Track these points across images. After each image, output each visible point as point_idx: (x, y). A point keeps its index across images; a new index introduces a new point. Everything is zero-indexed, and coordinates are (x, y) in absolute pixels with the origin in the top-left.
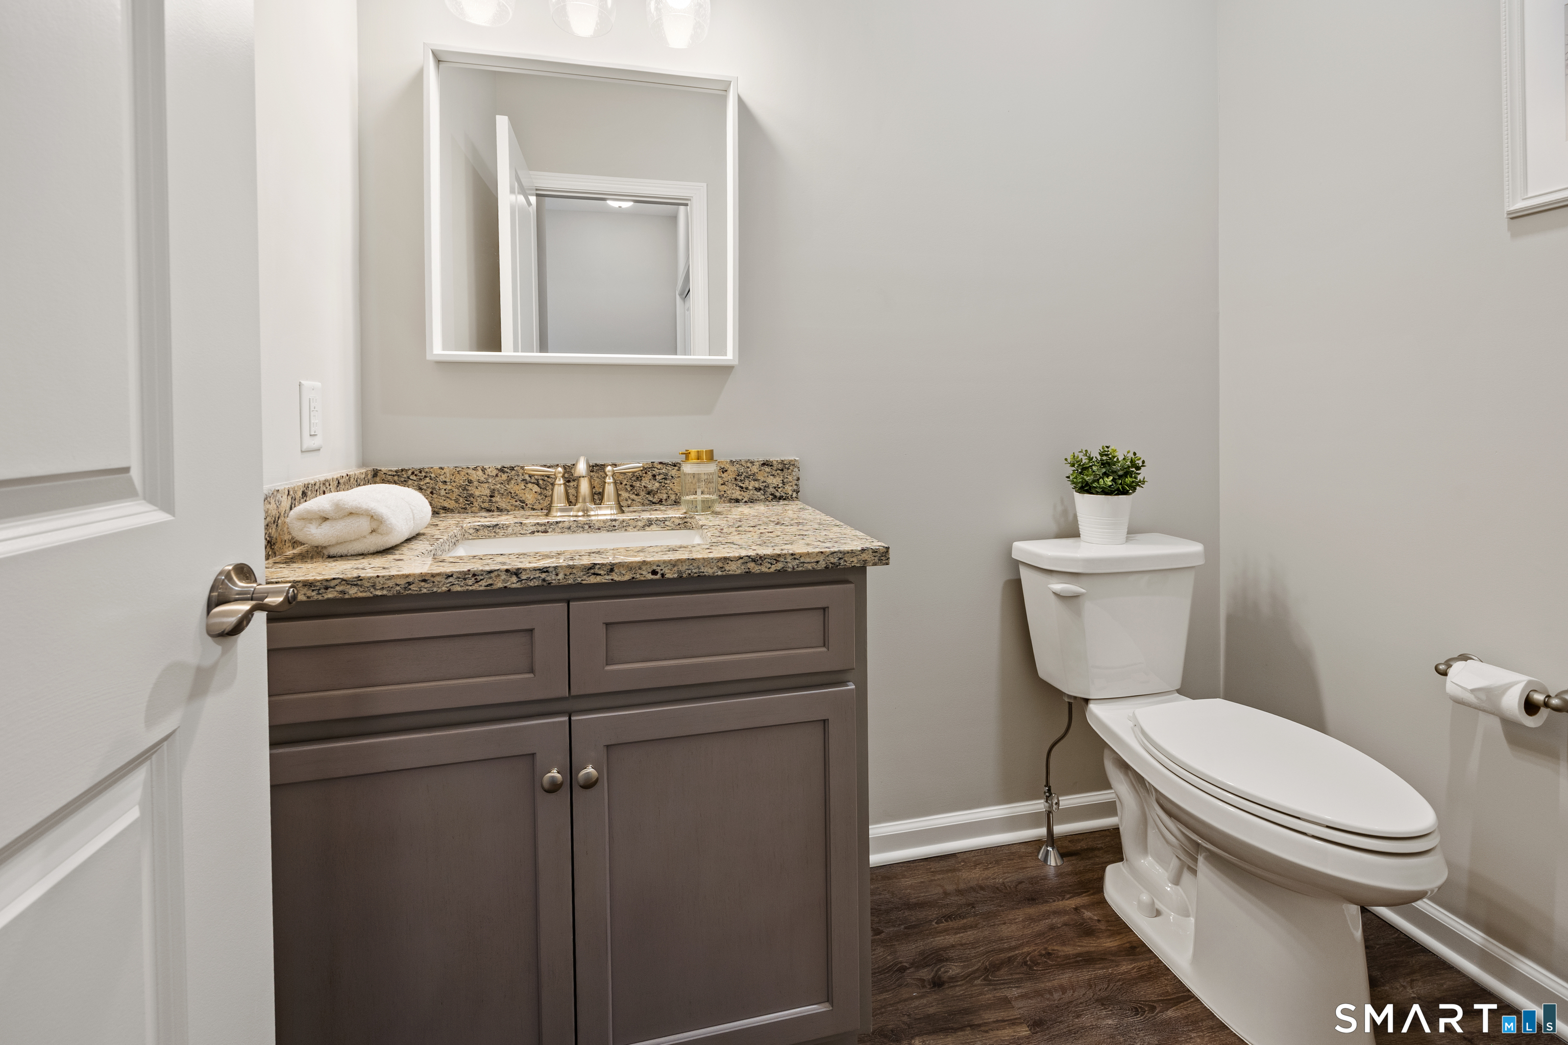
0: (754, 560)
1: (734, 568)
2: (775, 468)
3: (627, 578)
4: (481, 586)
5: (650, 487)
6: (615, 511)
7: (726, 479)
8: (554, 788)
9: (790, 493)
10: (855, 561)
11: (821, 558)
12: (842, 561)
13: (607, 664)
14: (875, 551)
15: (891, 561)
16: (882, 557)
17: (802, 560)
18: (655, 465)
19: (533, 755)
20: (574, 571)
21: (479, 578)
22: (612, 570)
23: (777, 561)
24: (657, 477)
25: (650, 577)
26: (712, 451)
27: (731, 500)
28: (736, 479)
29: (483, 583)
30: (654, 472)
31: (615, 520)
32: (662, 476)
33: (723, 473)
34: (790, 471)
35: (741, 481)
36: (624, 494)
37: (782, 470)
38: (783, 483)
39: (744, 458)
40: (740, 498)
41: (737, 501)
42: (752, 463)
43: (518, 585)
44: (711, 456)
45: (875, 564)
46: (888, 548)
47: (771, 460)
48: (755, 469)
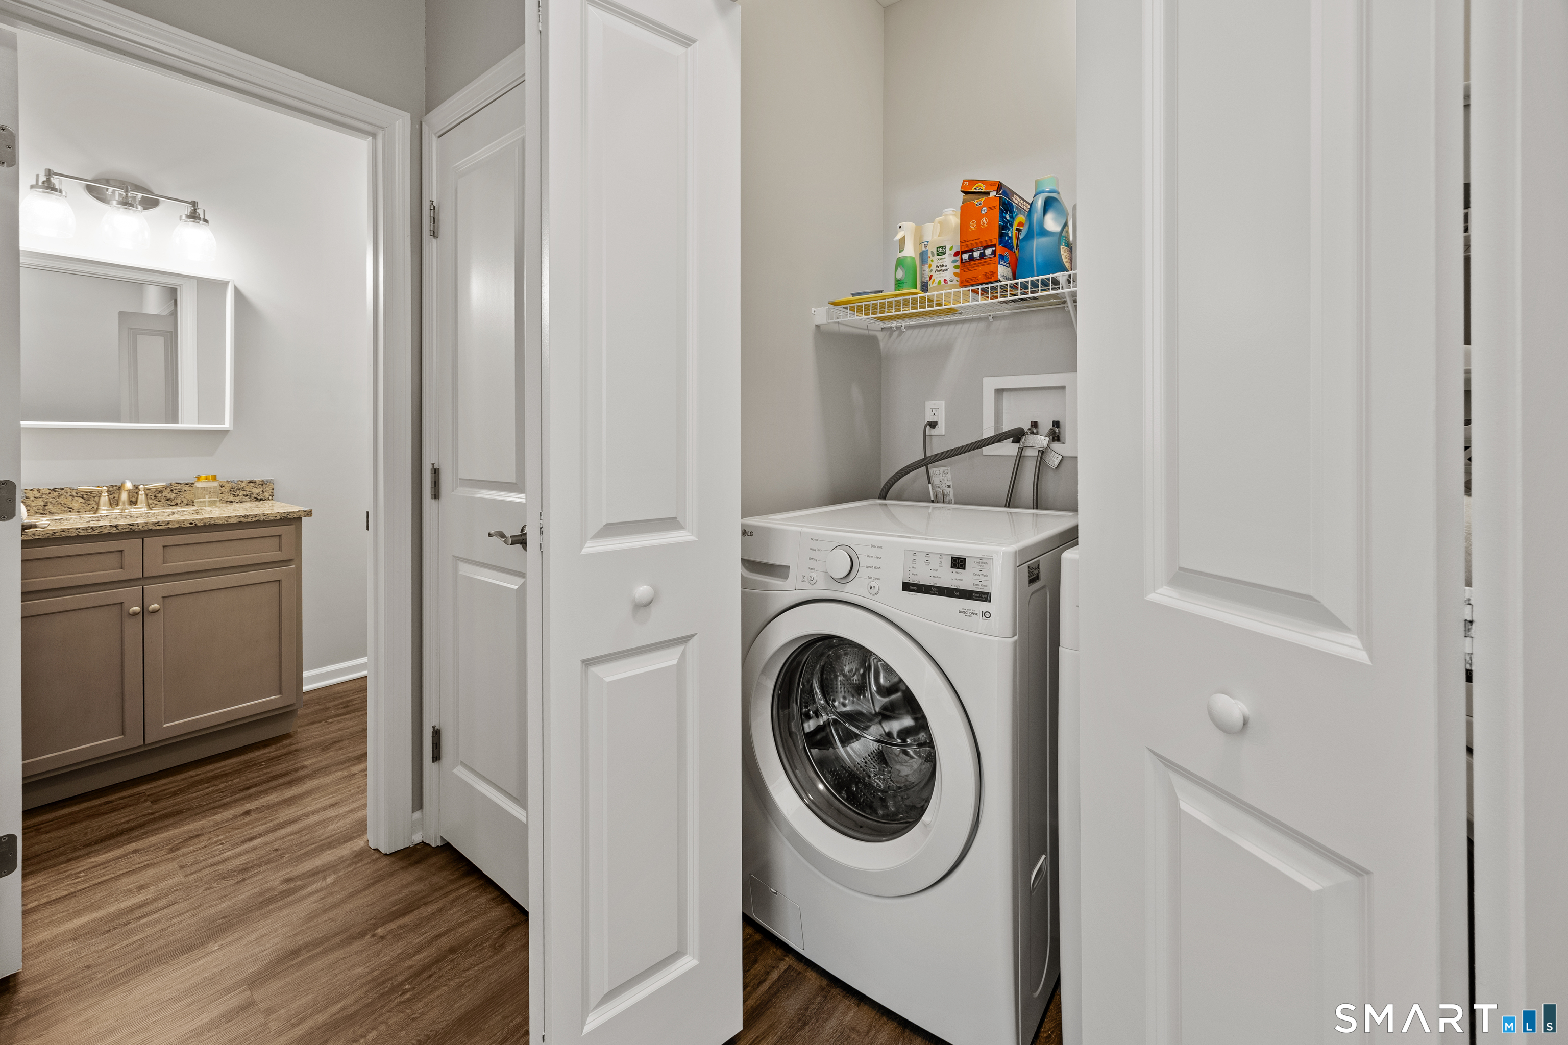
0: (243, 517)
1: (233, 520)
2: (257, 484)
3: (176, 526)
4: (96, 532)
5: (169, 497)
6: (146, 509)
7: (223, 491)
8: (135, 614)
9: (268, 497)
10: (295, 516)
11: (278, 515)
12: (288, 516)
13: (163, 564)
14: (305, 511)
15: (313, 515)
16: (309, 513)
17: (268, 516)
18: (173, 484)
19: (122, 603)
20: (148, 524)
21: (94, 529)
22: (168, 523)
23: (255, 517)
24: (174, 491)
25: (189, 525)
26: (215, 476)
27: (227, 502)
28: (230, 491)
29: (97, 531)
30: (172, 489)
31: (149, 513)
32: (178, 490)
33: (222, 487)
34: (267, 485)
35: (234, 491)
36: (150, 501)
37: (262, 485)
38: (263, 492)
39: (236, 479)
40: (233, 500)
41: (231, 502)
42: (242, 482)
43: (117, 531)
44: (215, 478)
45: (305, 516)
46: (311, 510)
47: (255, 480)
48: (244, 485)
